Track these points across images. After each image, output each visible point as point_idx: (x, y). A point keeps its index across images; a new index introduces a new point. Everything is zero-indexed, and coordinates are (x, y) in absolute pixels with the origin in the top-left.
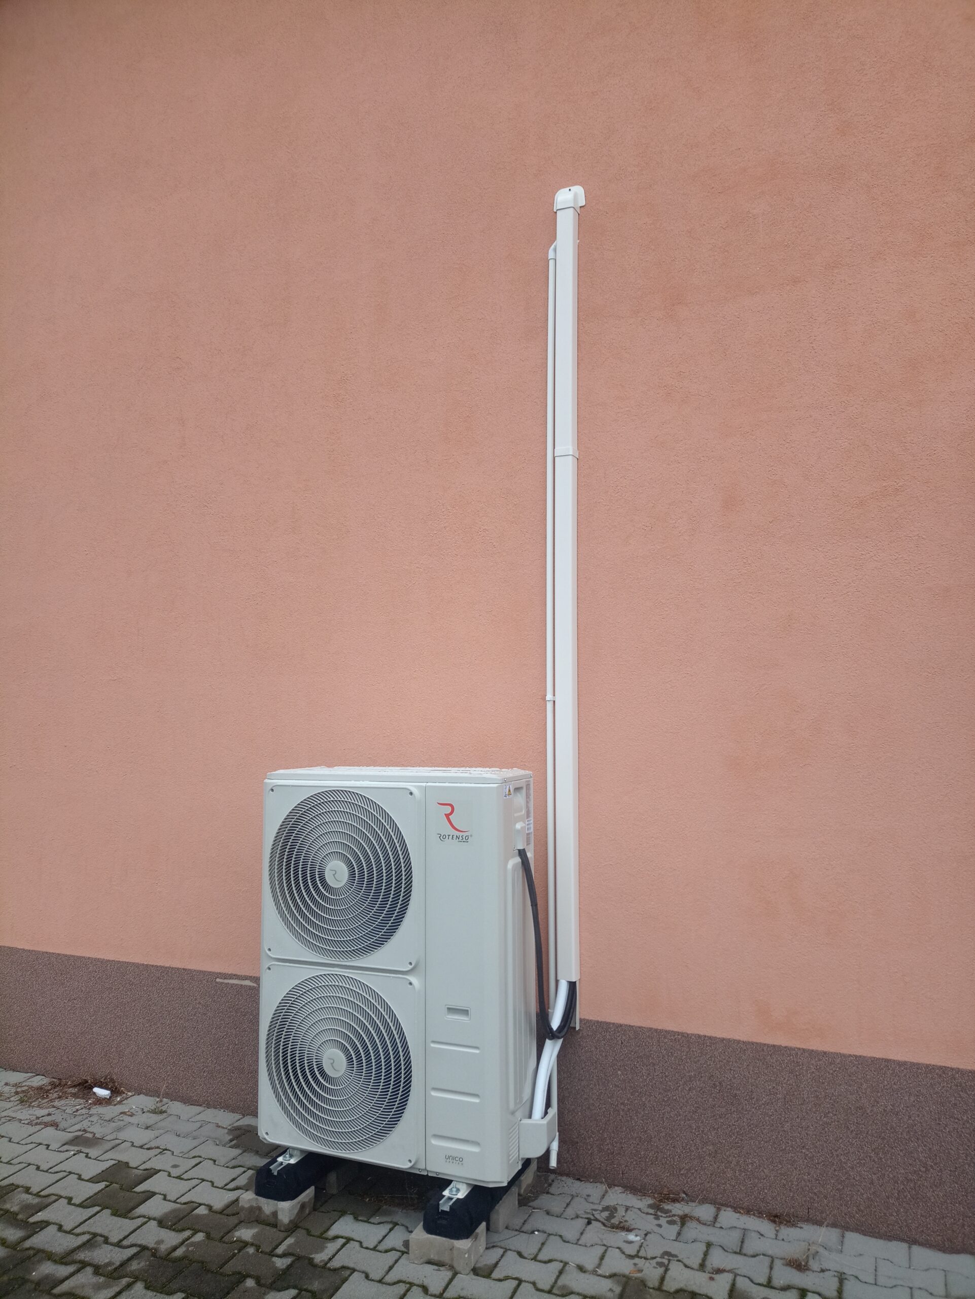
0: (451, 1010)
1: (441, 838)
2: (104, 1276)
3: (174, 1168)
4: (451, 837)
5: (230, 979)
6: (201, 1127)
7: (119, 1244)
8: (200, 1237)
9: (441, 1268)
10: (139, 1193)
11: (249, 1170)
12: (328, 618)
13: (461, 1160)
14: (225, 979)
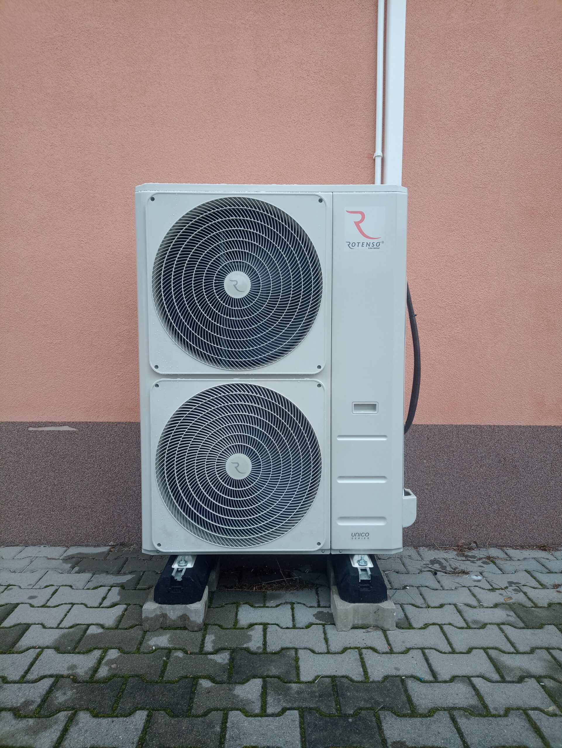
0: (358, 406)
1: (350, 246)
2: (31, 717)
3: (31, 599)
4: (360, 245)
5: (45, 427)
6: (32, 562)
7: (23, 680)
8: (113, 654)
9: (369, 630)
10: (10, 627)
11: (113, 588)
12: (143, 69)
13: (367, 535)
14: (39, 427)
